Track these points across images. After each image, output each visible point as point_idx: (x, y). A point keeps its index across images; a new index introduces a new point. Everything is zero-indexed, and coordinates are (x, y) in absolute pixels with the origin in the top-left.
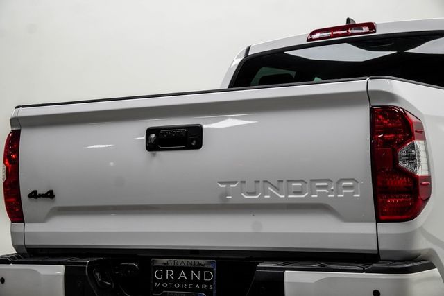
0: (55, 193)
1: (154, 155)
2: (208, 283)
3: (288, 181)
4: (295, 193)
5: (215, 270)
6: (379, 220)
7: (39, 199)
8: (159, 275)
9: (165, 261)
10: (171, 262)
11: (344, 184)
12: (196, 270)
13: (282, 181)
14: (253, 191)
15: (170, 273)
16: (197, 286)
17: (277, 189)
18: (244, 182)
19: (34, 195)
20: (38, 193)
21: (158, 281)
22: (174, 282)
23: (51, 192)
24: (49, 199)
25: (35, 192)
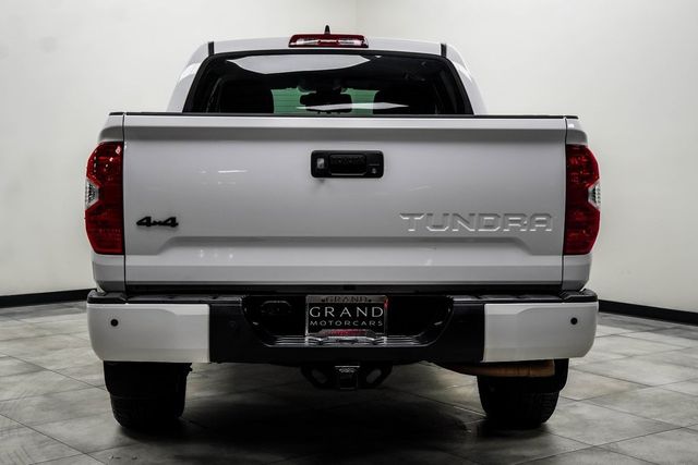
0: (177, 221)
1: (322, 181)
2: (376, 320)
3: (481, 215)
4: (487, 227)
5: (386, 305)
6: (565, 253)
7: (153, 227)
8: (315, 312)
9: (324, 297)
10: (331, 298)
11: (537, 219)
12: (362, 306)
13: (473, 215)
14: (440, 224)
15: (329, 310)
16: (364, 323)
17: (467, 222)
18: (431, 215)
19: (146, 222)
20: (152, 221)
21: (314, 319)
22: (335, 319)
23: (173, 219)
24: (169, 227)
25: (148, 219)
